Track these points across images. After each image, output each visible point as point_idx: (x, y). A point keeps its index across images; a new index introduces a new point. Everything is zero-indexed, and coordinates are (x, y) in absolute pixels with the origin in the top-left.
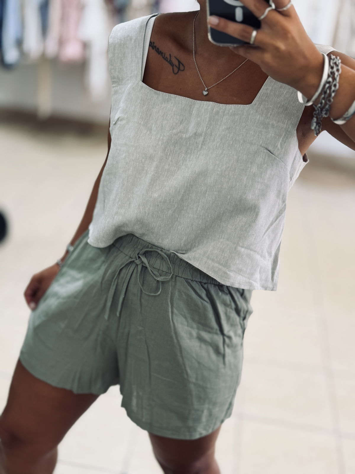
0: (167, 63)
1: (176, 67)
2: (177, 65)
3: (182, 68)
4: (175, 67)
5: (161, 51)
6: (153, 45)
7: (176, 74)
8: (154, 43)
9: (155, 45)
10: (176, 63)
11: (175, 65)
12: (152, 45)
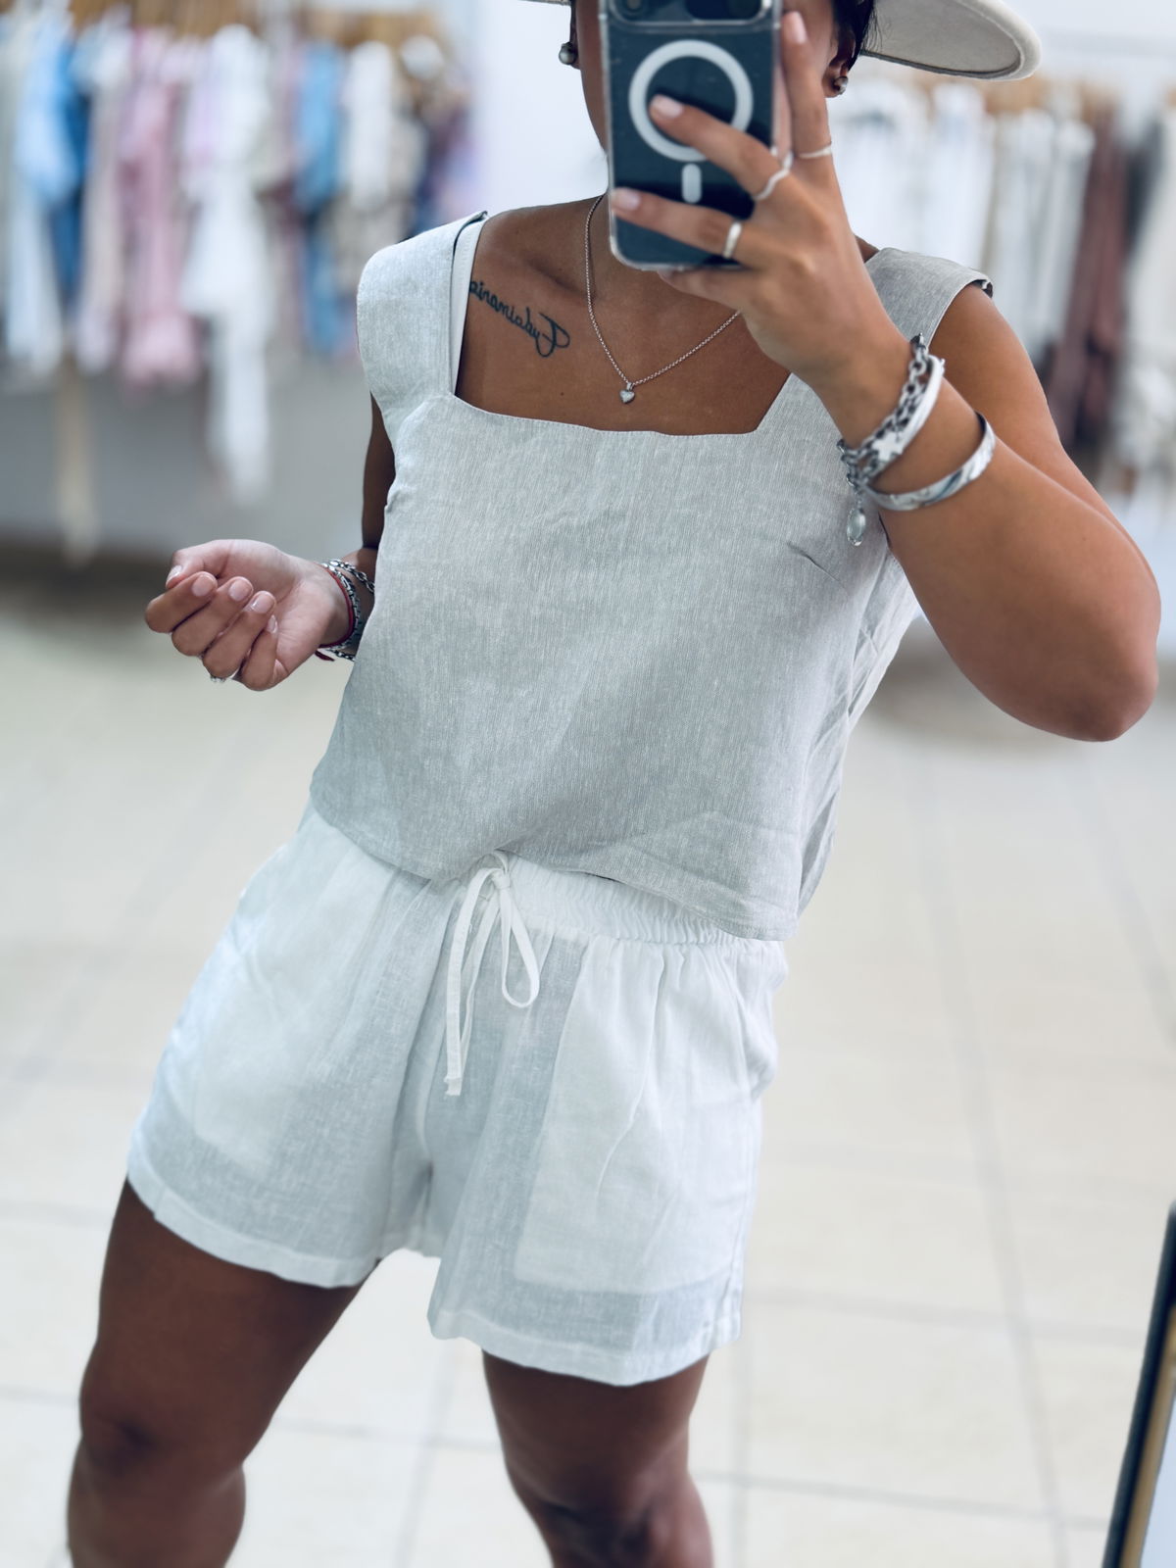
1: (547, 337)
2: (550, 336)
7: (546, 355)
11: (544, 335)
12: (478, 290)
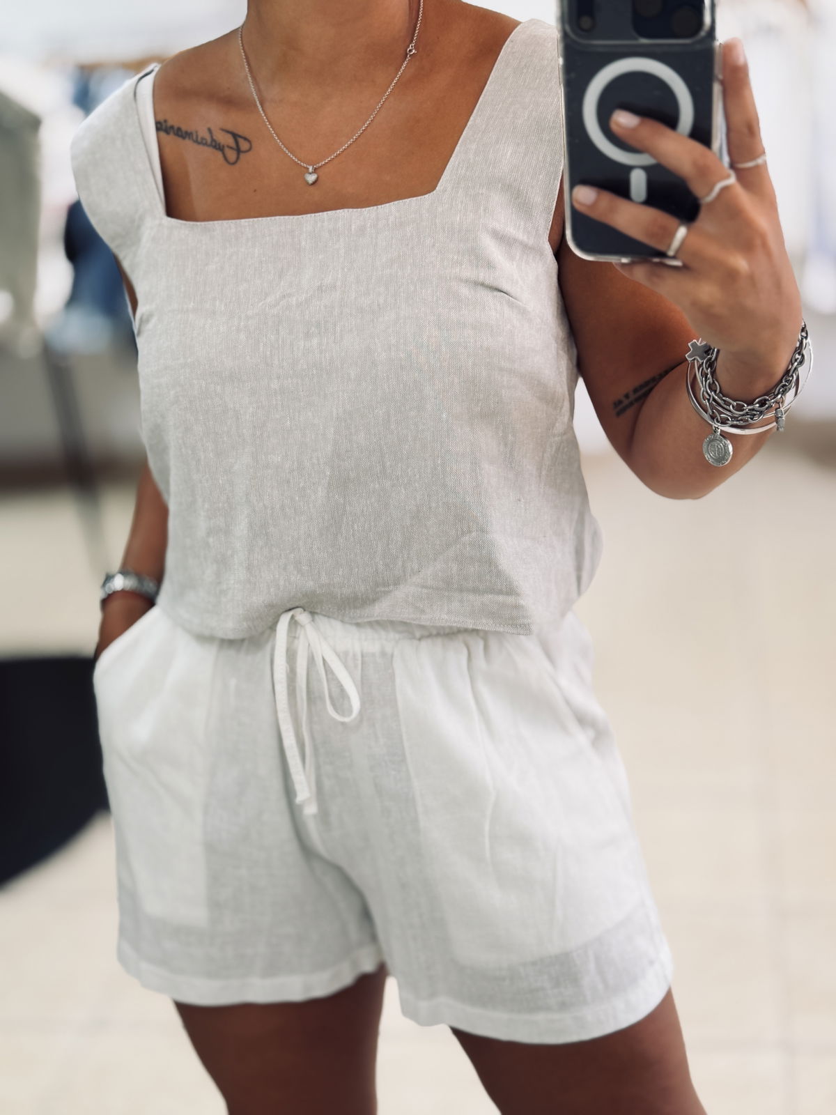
0: (206, 148)
1: (231, 148)
2: (234, 145)
3: (244, 145)
4: (227, 151)
5: (186, 133)
6: (166, 126)
7: (234, 163)
8: (165, 121)
9: (170, 123)
10: (227, 140)
11: (228, 146)
12: (164, 127)
